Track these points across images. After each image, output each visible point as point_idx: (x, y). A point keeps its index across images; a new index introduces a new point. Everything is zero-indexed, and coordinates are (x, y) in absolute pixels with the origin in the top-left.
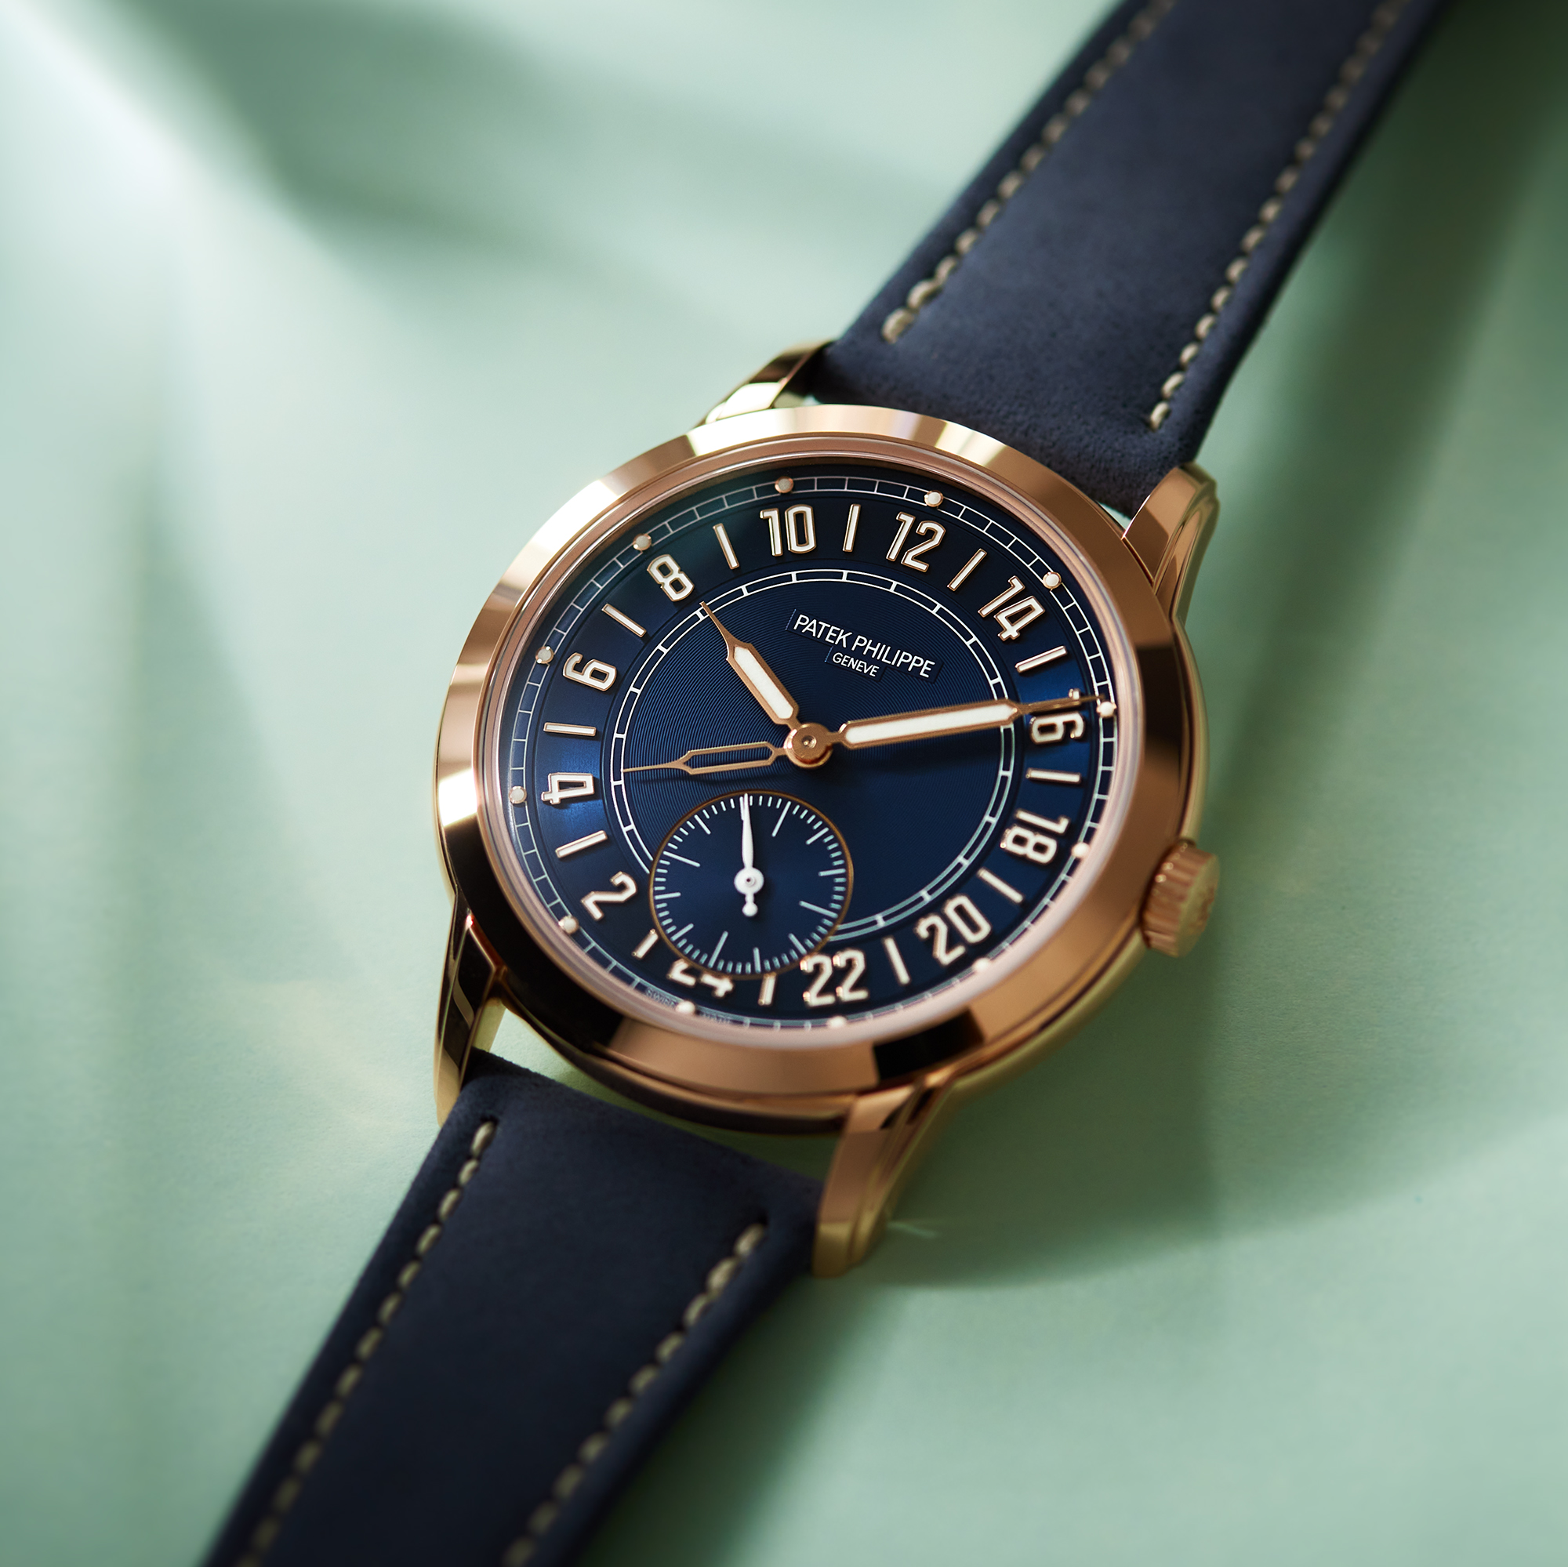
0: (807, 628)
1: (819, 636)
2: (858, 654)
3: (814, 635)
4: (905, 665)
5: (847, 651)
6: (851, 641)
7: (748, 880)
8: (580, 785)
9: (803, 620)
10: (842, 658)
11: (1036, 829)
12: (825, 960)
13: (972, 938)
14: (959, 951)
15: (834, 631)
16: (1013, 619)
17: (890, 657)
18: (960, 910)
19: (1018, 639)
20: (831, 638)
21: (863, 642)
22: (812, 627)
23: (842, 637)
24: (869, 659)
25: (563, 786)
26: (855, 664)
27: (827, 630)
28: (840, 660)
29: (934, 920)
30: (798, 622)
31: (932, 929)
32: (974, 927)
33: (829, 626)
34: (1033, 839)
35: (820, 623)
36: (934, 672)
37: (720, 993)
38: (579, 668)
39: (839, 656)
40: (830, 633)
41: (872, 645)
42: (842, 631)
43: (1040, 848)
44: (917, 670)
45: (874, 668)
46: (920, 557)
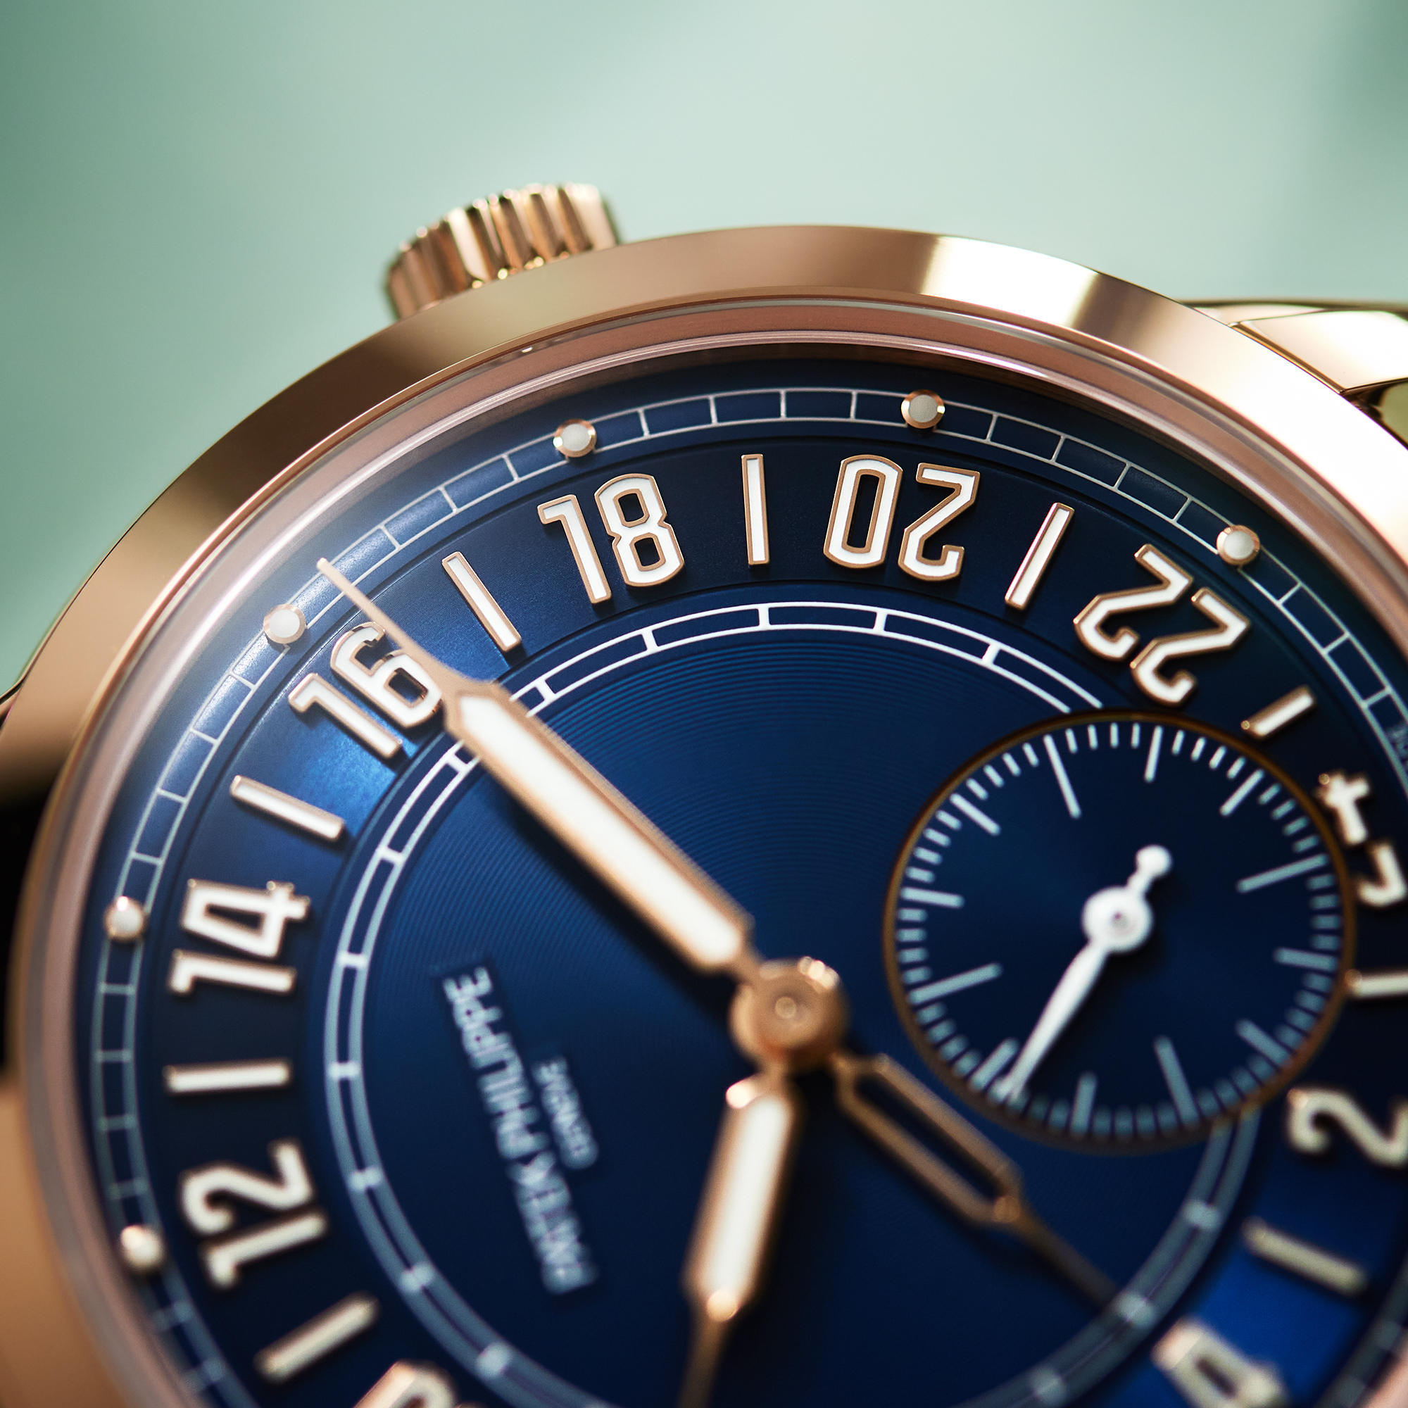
4: (495, 1027)
7: (1118, 917)
11: (603, 543)
12: (1145, 673)
13: (890, 475)
14: (931, 474)
16: (252, 921)
17: (499, 1066)
18: (857, 537)
19: (282, 879)
24: (537, 1095)
26: (565, 1114)
29: (911, 561)
31: (931, 550)
32: (868, 485)
34: (625, 536)
36: (464, 972)
37: (1360, 788)
43: (631, 507)
44: (485, 1001)
45: (545, 1074)
46: (272, 1174)
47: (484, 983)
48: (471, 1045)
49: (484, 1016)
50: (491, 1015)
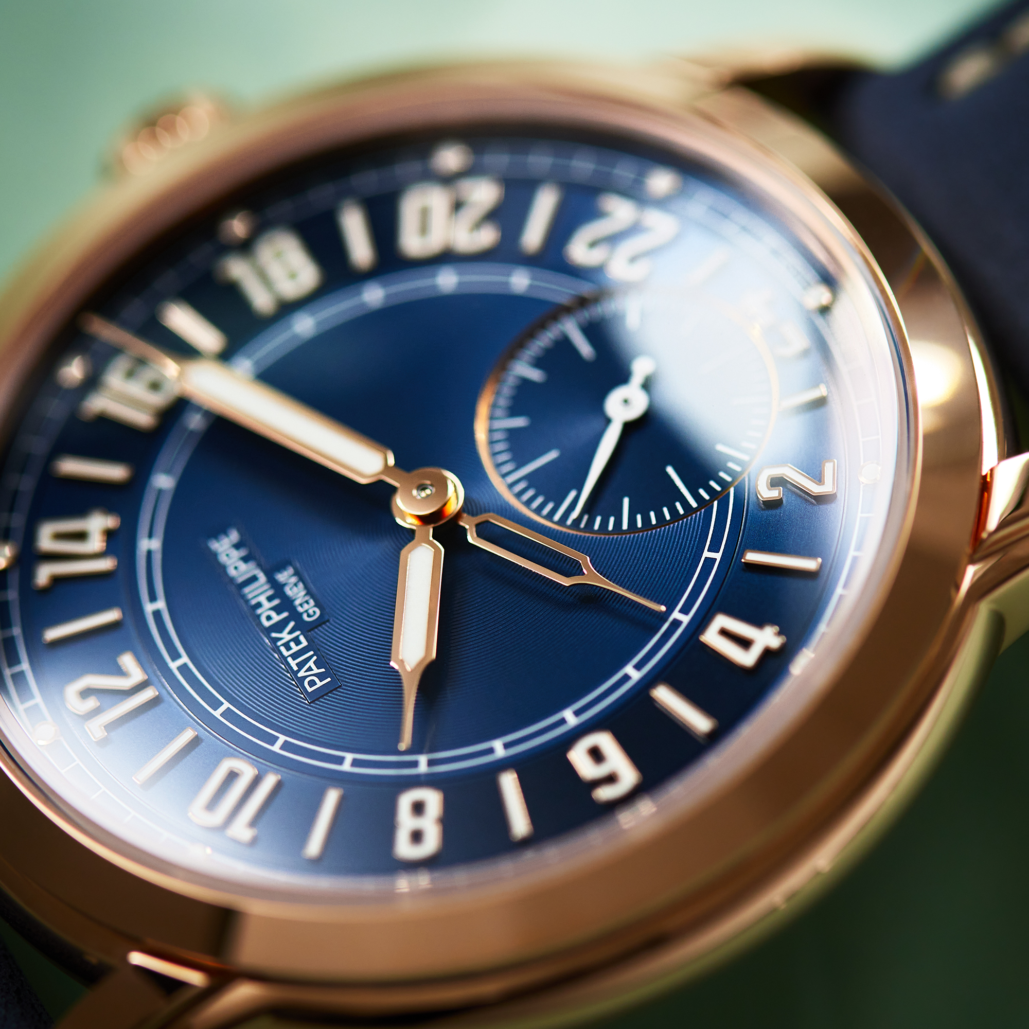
0: (316, 671)
1: (312, 653)
2: (286, 605)
3: (315, 658)
4: (245, 559)
5: (295, 615)
6: (279, 627)
7: (626, 401)
8: (724, 632)
9: (312, 683)
10: (306, 611)
15: (288, 648)
16: (81, 536)
17: (254, 579)
20: (297, 642)
21: (268, 615)
22: (310, 669)
23: (285, 636)
24: (278, 590)
25: (745, 643)
26: (297, 593)
27: (295, 656)
28: (310, 610)
30: (319, 684)
33: (290, 659)
35: (295, 668)
38: (611, 779)
39: (309, 616)
40: (295, 648)
41: (259, 605)
42: (279, 643)
44: (237, 546)
45: (281, 577)
46: (120, 672)
47: (234, 536)
48: (232, 572)
49: (236, 554)
50: (243, 552)
